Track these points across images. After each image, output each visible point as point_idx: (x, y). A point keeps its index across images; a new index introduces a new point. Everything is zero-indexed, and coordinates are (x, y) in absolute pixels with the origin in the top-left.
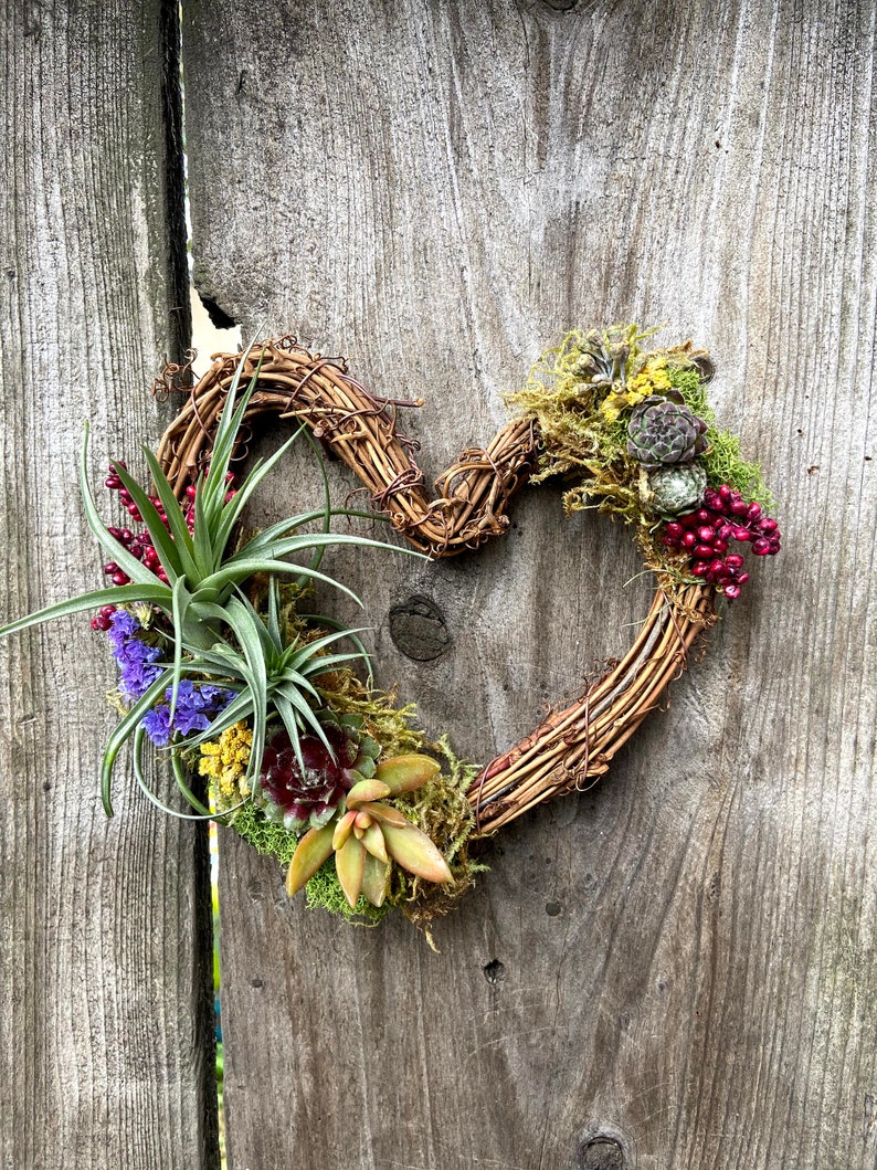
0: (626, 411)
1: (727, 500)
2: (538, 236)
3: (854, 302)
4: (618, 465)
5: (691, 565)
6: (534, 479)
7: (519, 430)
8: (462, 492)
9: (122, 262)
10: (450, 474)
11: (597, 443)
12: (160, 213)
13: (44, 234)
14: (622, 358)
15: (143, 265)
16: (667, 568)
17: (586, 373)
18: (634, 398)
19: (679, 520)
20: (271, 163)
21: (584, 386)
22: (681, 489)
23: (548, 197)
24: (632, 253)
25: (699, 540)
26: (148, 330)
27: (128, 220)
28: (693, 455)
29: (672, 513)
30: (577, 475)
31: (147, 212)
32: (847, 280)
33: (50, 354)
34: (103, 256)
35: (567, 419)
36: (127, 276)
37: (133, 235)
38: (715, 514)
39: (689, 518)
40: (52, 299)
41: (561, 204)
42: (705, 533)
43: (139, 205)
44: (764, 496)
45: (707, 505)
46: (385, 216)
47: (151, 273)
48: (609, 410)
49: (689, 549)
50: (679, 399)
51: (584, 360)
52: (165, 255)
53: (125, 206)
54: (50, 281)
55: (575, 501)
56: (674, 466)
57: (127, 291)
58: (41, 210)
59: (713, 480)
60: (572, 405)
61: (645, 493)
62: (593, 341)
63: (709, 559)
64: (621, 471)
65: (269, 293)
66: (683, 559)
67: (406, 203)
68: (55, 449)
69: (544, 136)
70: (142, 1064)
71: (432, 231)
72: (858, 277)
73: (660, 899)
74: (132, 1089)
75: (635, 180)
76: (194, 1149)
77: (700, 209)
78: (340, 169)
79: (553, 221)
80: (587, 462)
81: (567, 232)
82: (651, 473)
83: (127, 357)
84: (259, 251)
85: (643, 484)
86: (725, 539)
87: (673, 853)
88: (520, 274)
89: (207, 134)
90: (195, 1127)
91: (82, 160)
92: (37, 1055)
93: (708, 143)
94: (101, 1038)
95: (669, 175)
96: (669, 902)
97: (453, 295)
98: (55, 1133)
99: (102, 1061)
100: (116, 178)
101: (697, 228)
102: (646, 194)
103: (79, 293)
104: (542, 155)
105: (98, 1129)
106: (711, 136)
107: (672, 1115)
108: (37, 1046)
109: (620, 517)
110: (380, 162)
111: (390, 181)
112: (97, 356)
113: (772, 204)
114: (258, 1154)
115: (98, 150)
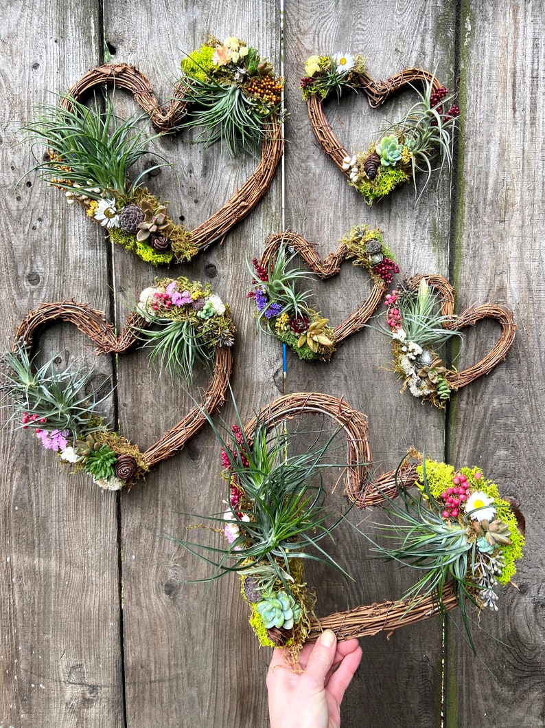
0: (366, 243)
1: (387, 261)
2: (186, 27)
3: (261, 43)
4: (364, 254)
5: (381, 276)
6: (346, 258)
7: (342, 248)
8: (330, 263)
9: (88, 34)
10: (327, 258)
11: (360, 250)
12: (97, 23)
13: (70, 28)
14: (364, 231)
15: (93, 34)
16: (376, 278)
17: (357, 235)
18: (367, 240)
19: (378, 266)
20: (123, 10)
21: (357, 238)
22: (378, 259)
23: (188, 18)
24: (208, 30)
25: (382, 270)
26: (94, 50)
27: (90, 24)
28: (379, 252)
29: (376, 264)
30: (356, 257)
31: (94, 22)
32: (259, 38)
33: (71, 56)
34: (84, 33)
35: (353, 245)
36: (89, 37)
37: (91, 28)
38: (385, 264)
39: (380, 265)
40: (72, 43)
41: (192, 19)
42: (383, 268)
43: (93, 21)
44: (395, 260)
45: (383, 262)
46: (150, 22)
47: (95, 36)
48: (362, 243)
49: (380, 272)
50: (376, 240)
51: (356, 232)
52: (98, 32)
53: (89, 21)
54: (71, 39)
55: (355, 263)
56: (376, 254)
57: (89, 41)
58: (69, 22)
59: (385, 257)
60: (354, 242)
61: (370, 260)
62: (358, 228)
63: (384, 274)
64: (365, 256)
65: (123, 41)
66: (379, 275)
67: (155, 20)
68: (71, 80)
69: (187, 4)
70: (92, 245)
71: (161, 26)
72: (261, 37)
73: (223, 198)
74: (89, 253)
75: (208, 14)
76: (106, 270)
77: (224, 21)
78: (140, 12)
79: (189, 23)
80: (358, 254)
81: (193, 26)
82: (371, 255)
83: (89, 57)
84: (120, 31)
85: (370, 258)
86: (388, 270)
87: (225, 186)
88: (182, 36)
89: (109, 4)
90: (106, 263)
91: (79, 10)
92: (65, 243)
93: (225, 6)
94: (82, 238)
95: (216, 13)
96: (225, 199)
97: (166, 41)
98: (69, 266)
99: (82, 244)
100: (87, 15)
101: (223, 25)
102: (211, 17)
103: (78, 42)
104: (186, 8)
105: (81, 264)
106: (225, 4)
107: (228, 258)
108: (65, 240)
109: (365, 267)
110: (149, 10)
111: (151, 14)
112: (81, 57)
113: (240, 20)
114: (123, 270)
115: (83, 8)
